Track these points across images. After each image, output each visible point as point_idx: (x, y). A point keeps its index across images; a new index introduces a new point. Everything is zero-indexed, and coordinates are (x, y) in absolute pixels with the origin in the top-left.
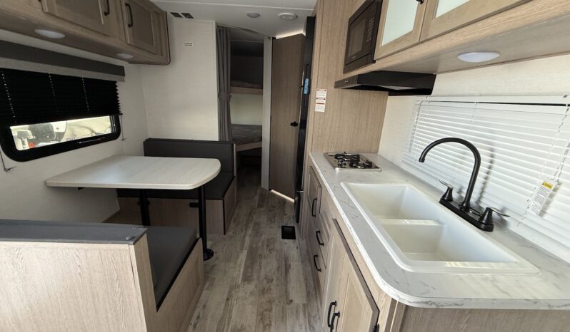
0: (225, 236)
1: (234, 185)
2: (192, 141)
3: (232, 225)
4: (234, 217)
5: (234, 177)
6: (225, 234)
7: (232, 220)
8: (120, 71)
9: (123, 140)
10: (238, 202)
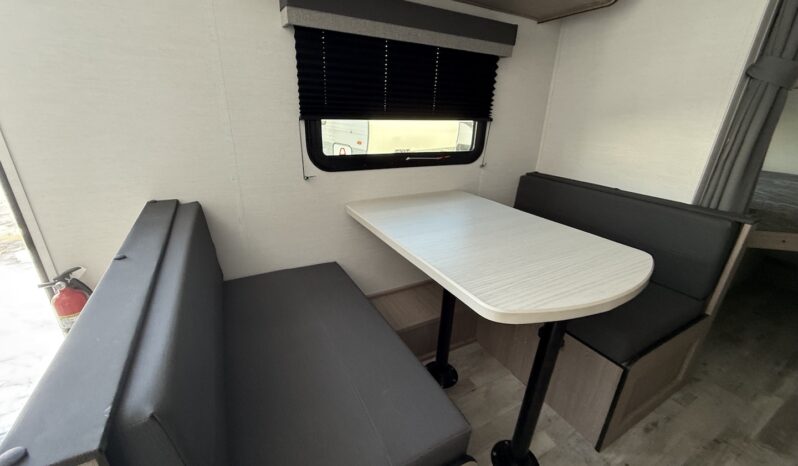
0: (595, 455)
1: (694, 336)
2: (616, 192)
3: (635, 436)
4: (652, 417)
5: (701, 316)
6: (598, 448)
7: (642, 424)
8: (508, 34)
9: (482, 166)
10: (690, 380)
